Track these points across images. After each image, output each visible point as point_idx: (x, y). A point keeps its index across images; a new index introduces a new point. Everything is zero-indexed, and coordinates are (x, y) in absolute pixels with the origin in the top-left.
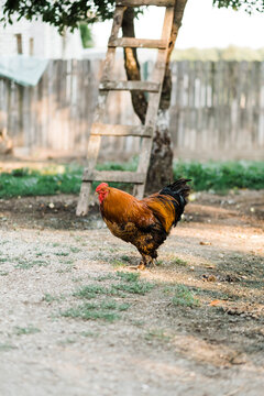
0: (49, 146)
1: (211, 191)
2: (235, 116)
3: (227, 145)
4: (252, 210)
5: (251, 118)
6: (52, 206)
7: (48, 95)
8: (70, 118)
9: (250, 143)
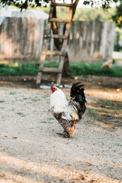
0: (3, 53)
1: (82, 76)
2: (81, 44)
3: (77, 55)
4: (99, 83)
5: (87, 44)
6: (25, 80)
7: (4, 32)
8: (13, 42)
9: (87, 55)
